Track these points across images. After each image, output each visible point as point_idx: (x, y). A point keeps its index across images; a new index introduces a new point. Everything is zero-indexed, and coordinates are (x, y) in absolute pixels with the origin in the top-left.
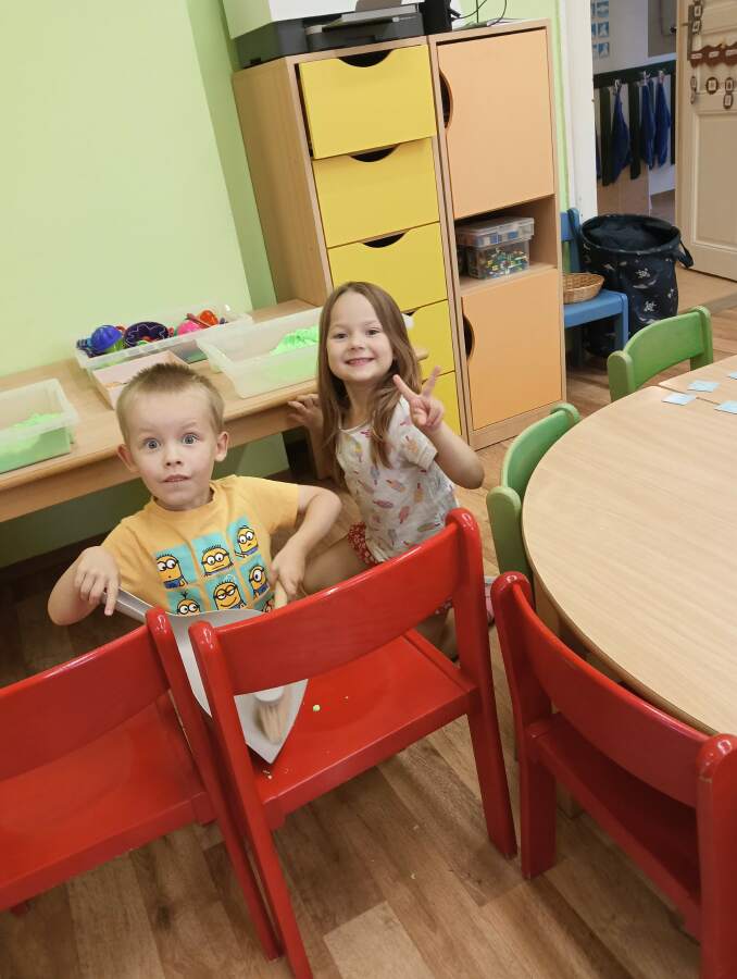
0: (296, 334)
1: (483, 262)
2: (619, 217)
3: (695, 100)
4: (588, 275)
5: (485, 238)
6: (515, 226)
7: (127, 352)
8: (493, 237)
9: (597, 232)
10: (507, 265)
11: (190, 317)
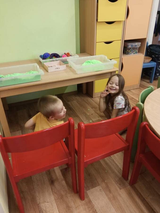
0: (88, 61)
1: (128, 51)
4: (148, 57)
5: (130, 45)
6: (137, 44)
7: (51, 60)
8: (132, 45)
9: (151, 48)
10: (133, 52)
11: (65, 54)
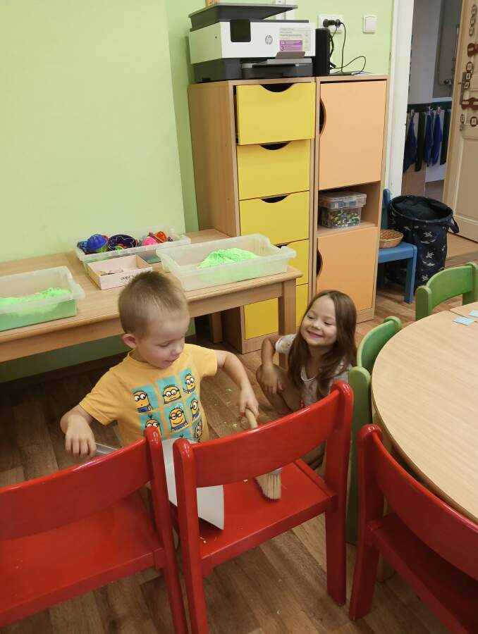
0: (217, 253)
1: (332, 218)
2: (414, 197)
3: (462, 128)
4: (392, 232)
6: (354, 198)
7: (110, 253)
8: (341, 204)
10: (347, 221)
11: (151, 235)
